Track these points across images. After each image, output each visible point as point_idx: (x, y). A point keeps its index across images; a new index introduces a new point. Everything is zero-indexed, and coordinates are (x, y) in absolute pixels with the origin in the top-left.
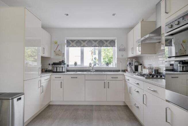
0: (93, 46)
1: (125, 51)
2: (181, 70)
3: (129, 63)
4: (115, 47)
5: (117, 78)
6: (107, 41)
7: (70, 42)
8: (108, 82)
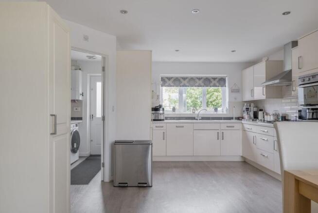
0: (196, 85)
1: (239, 92)
2: (311, 117)
3: (246, 109)
4: (226, 86)
5: (233, 127)
6: (214, 79)
7: (166, 80)
8: (223, 133)
